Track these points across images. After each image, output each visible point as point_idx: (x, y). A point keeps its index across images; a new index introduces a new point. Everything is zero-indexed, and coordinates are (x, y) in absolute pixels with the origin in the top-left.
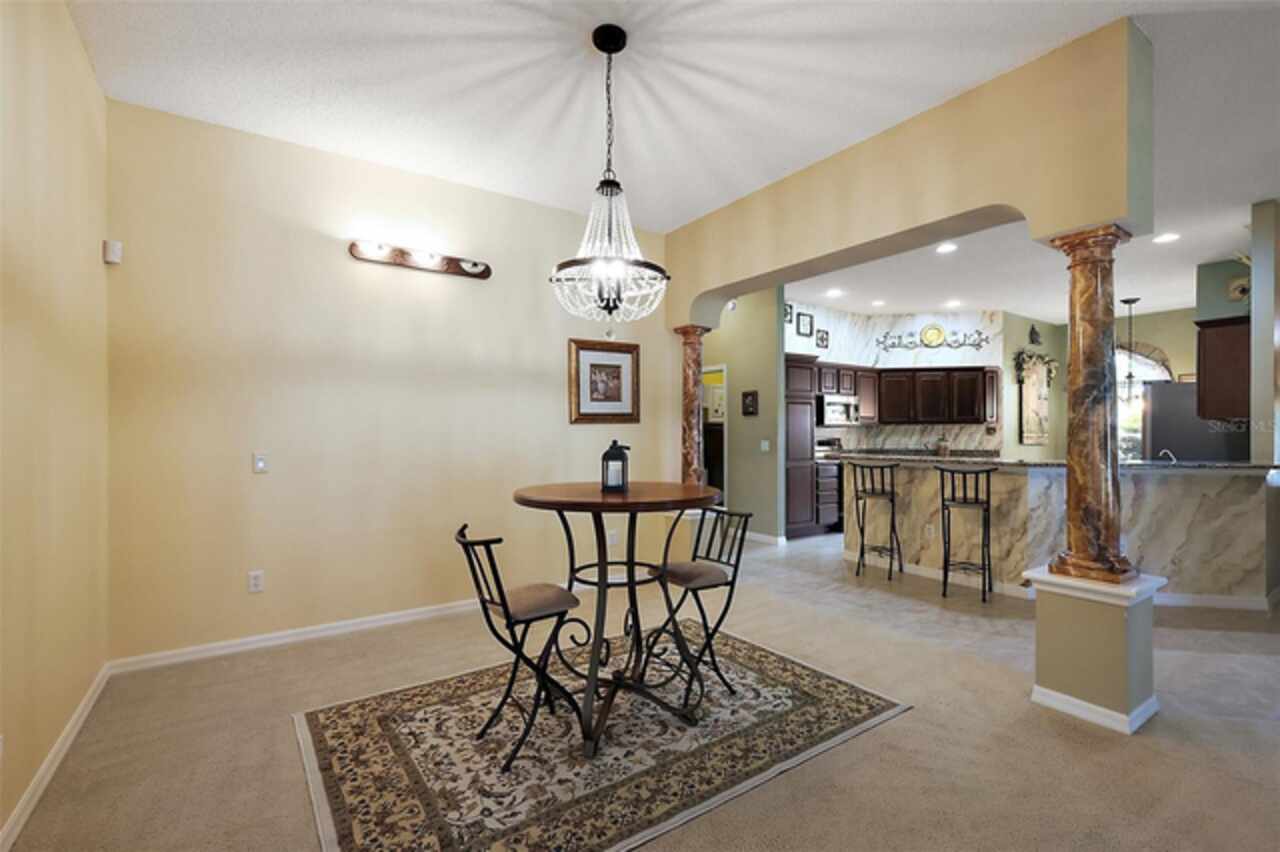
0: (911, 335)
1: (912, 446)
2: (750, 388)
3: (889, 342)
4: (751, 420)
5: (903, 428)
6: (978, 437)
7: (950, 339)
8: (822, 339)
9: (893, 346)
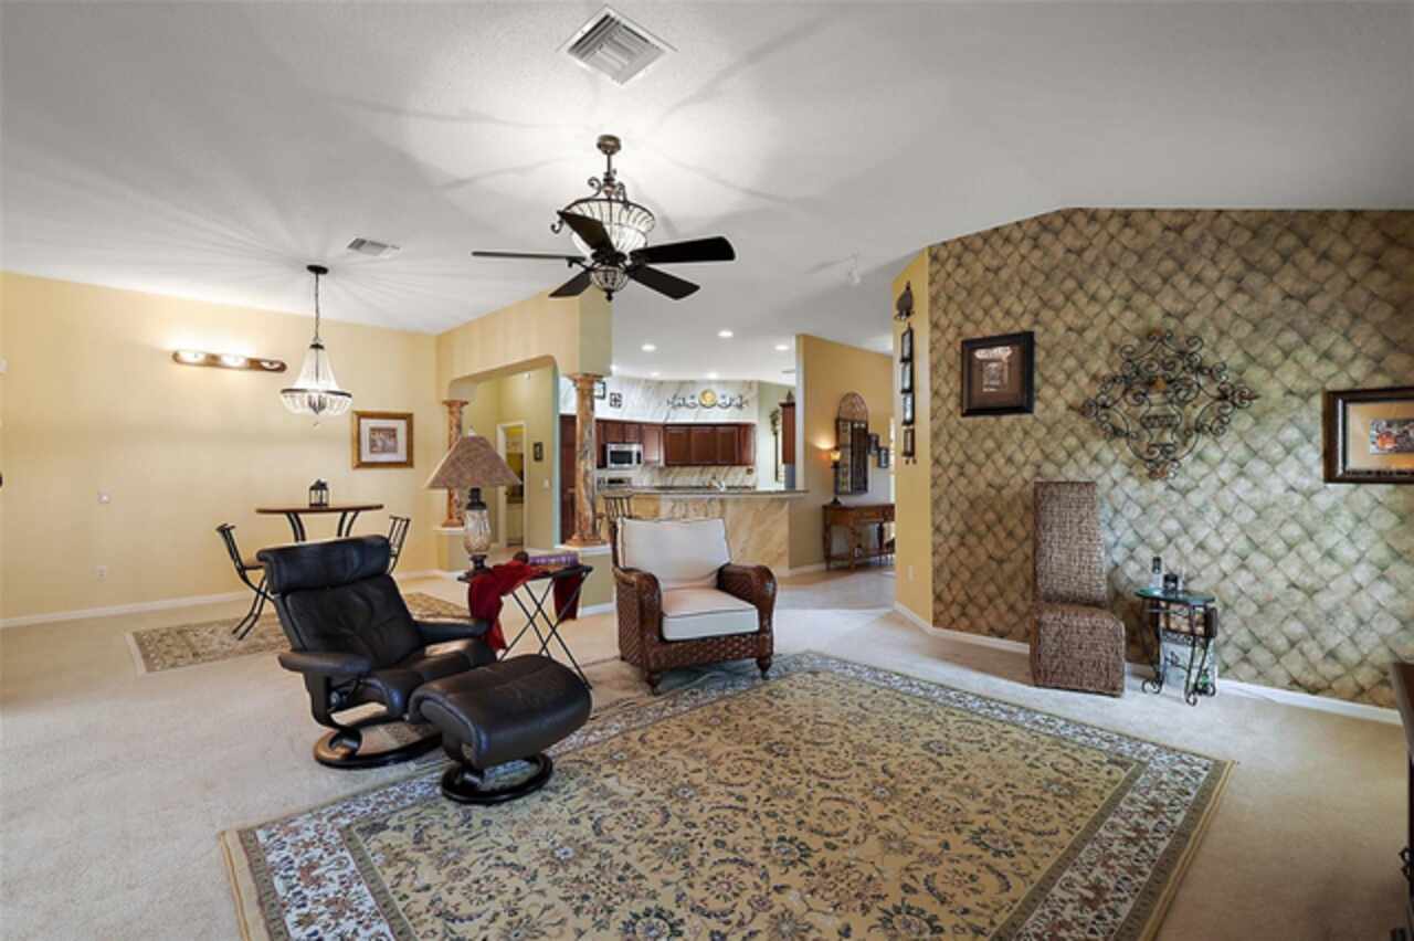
0: (693, 397)
1: (694, 484)
2: (537, 440)
3: (676, 402)
4: (539, 464)
5: (687, 469)
6: (740, 476)
7: (720, 401)
8: (616, 400)
9: (680, 405)
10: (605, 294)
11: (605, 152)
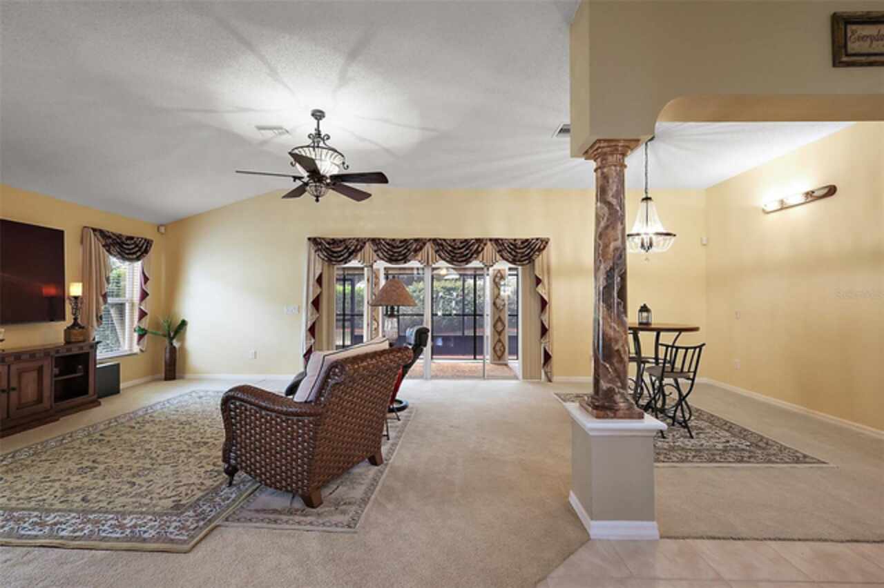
10: (315, 198)
11: (316, 118)
